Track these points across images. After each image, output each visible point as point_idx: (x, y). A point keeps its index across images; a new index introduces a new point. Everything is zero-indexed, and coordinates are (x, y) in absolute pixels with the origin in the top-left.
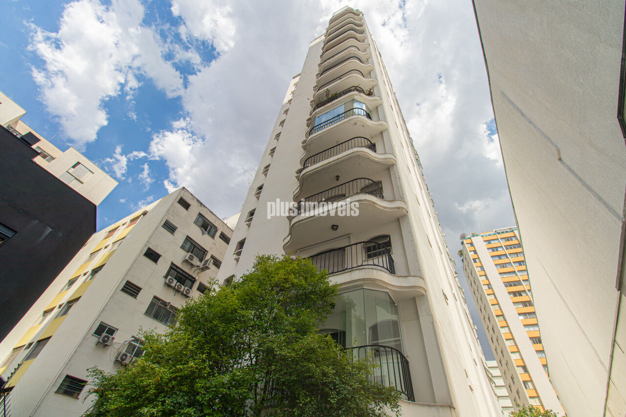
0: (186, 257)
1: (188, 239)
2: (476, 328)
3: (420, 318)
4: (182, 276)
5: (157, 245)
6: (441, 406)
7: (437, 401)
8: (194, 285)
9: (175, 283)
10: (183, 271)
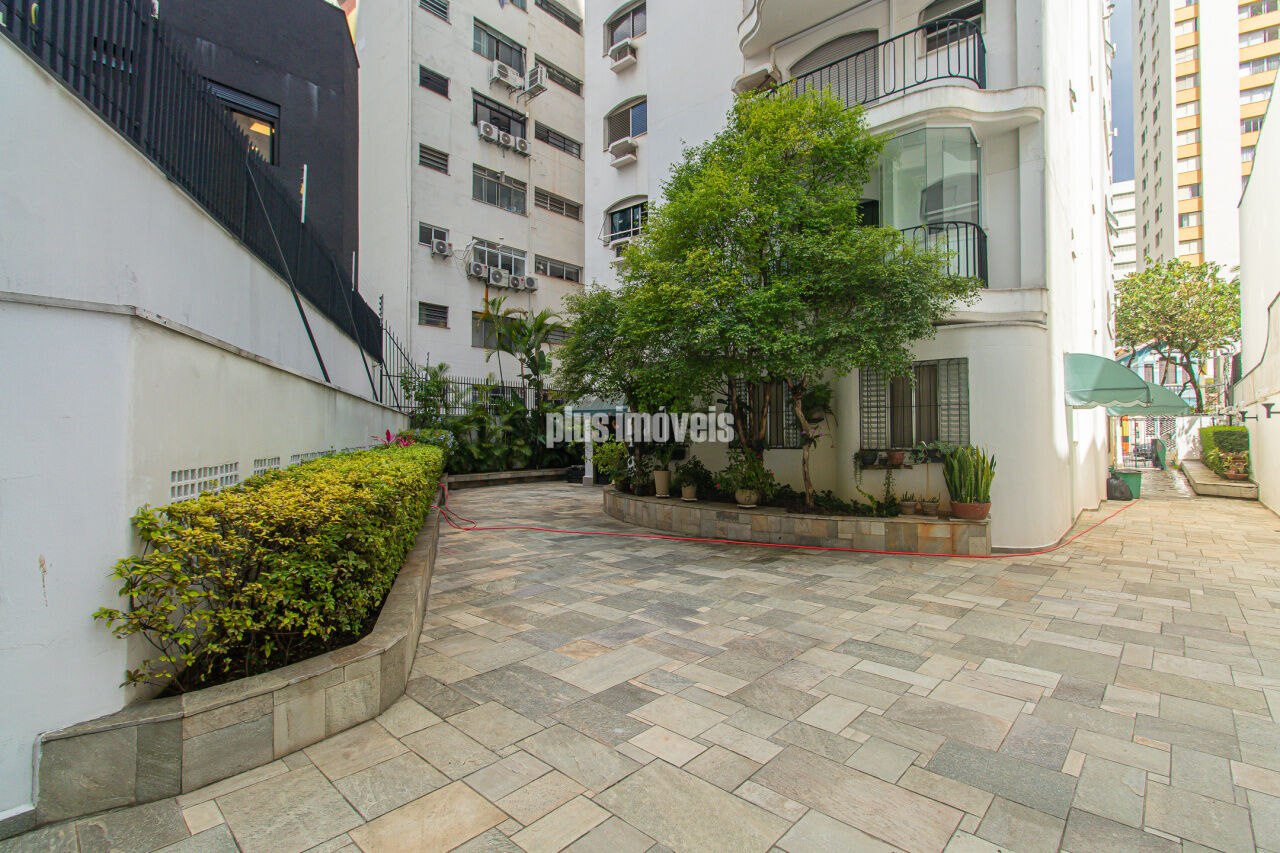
0: (492, 71)
1: (480, 26)
2: (1116, 134)
3: (1022, 167)
4: (501, 117)
5: (432, 58)
6: (1030, 290)
7: (1022, 283)
8: (528, 130)
9: (495, 133)
10: (499, 105)
